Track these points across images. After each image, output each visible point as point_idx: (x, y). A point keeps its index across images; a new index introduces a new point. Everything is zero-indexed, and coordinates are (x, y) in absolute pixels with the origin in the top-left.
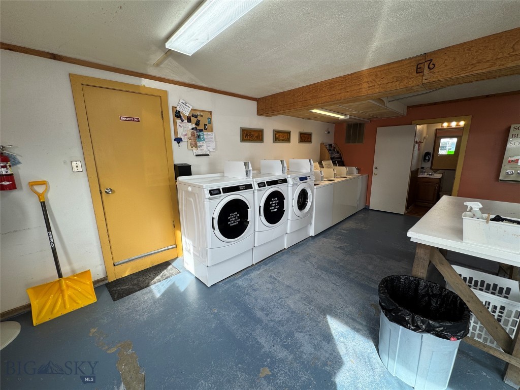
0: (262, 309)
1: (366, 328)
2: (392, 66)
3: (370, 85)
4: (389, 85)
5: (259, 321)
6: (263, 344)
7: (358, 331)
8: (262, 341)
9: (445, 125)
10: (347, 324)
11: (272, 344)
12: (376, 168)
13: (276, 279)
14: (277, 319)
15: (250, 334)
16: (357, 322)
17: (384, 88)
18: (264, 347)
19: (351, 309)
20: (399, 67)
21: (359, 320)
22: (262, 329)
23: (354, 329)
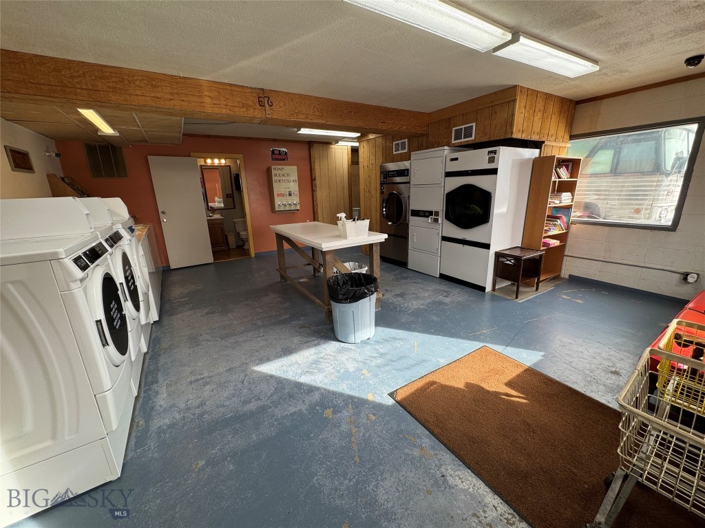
0: (245, 402)
1: (319, 340)
2: (234, 88)
3: (215, 102)
4: (237, 109)
5: (263, 409)
6: (296, 410)
7: (318, 344)
8: (292, 409)
9: (209, 161)
10: (308, 347)
11: (301, 402)
12: (163, 213)
13: (203, 378)
14: (271, 391)
15: (276, 420)
16: (311, 341)
17: (232, 110)
18: (300, 410)
19: (296, 340)
20: (241, 92)
21: (309, 340)
22: (276, 407)
23: (316, 345)
